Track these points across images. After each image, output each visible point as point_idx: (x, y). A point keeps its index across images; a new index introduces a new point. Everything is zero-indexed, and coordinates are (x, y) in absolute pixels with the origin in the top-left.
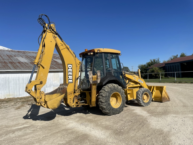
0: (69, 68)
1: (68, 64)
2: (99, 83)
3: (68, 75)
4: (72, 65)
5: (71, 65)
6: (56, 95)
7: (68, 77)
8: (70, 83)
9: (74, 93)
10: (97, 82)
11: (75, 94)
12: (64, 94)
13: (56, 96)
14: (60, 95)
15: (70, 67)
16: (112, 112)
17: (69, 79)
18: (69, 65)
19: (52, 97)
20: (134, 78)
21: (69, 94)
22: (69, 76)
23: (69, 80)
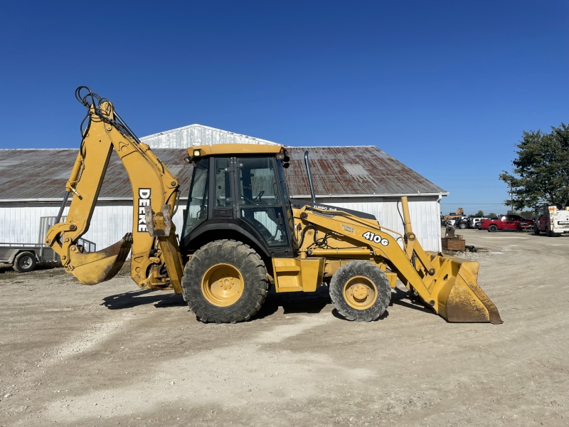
0: (141, 198)
1: (140, 189)
2: (168, 235)
3: (139, 214)
4: (150, 189)
5: (148, 191)
6: (95, 257)
7: (139, 219)
8: (142, 231)
9: (151, 255)
10: (164, 234)
11: (151, 258)
12: (116, 256)
13: (95, 259)
14: (105, 256)
15: (145, 194)
16: (205, 315)
17: (140, 222)
18: (142, 191)
19: (85, 258)
20: (343, 228)
21: (137, 256)
22: (141, 216)
23: (140, 226)
